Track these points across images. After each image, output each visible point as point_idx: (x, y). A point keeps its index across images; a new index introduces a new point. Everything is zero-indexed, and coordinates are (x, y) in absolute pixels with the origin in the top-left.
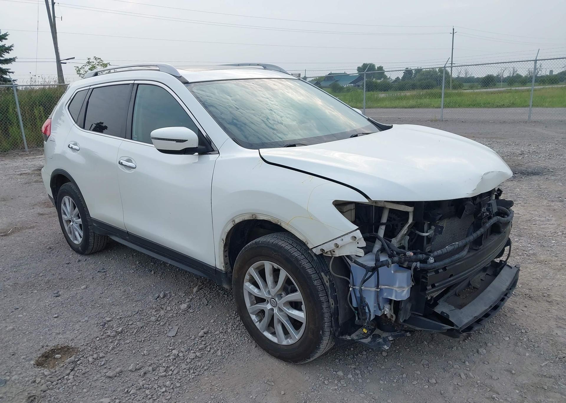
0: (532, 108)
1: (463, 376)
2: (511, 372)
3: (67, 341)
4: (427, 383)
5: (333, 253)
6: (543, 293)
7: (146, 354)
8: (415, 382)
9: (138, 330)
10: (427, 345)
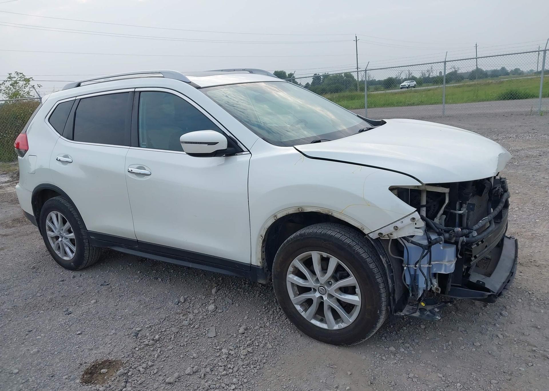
0: (445, 105)
1: (501, 336)
2: (537, 327)
3: (105, 355)
4: (473, 346)
5: (390, 236)
6: (529, 260)
7: (196, 356)
8: (463, 347)
9: (175, 336)
10: (455, 314)
